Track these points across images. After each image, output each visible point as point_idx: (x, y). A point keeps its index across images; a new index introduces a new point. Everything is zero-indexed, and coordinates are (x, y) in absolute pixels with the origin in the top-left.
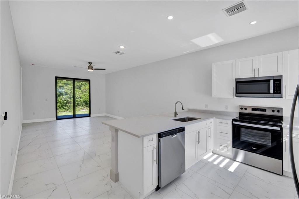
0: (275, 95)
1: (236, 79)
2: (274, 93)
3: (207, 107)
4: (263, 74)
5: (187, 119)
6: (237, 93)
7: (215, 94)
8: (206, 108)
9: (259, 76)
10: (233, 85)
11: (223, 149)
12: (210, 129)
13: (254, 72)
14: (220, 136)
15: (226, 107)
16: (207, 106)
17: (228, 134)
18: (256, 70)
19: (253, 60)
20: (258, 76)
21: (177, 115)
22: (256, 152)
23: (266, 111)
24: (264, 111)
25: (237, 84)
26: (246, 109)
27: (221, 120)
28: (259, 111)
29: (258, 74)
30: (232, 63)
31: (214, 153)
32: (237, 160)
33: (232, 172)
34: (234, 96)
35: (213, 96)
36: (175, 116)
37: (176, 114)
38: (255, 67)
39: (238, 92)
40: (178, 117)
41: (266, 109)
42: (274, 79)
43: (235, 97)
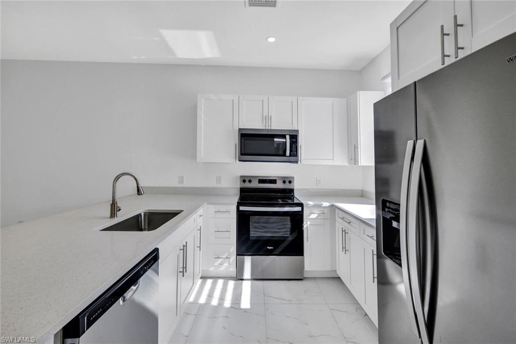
0: (292, 158)
1: (240, 130)
2: (290, 155)
3: (182, 182)
4: (277, 125)
5: (145, 215)
6: (242, 154)
7: (202, 156)
8: (179, 183)
9: (272, 128)
10: (234, 140)
11: (221, 264)
12: (200, 230)
13: (264, 120)
14: (216, 238)
15: (219, 180)
16: (181, 179)
17: (229, 232)
18: (267, 118)
19: (263, 101)
20: (270, 128)
21: (120, 210)
22: (274, 253)
23: (276, 183)
24: (274, 183)
25: (242, 138)
26: (250, 181)
27: (217, 206)
28: (267, 183)
29: (270, 125)
30: (233, 100)
31: (204, 278)
32: (245, 277)
33: (249, 309)
34: (236, 159)
35: (198, 160)
36: (113, 215)
37: (114, 209)
38: (265, 114)
39: (243, 152)
40: (121, 217)
41: (276, 180)
42: (290, 134)
43: (237, 161)
